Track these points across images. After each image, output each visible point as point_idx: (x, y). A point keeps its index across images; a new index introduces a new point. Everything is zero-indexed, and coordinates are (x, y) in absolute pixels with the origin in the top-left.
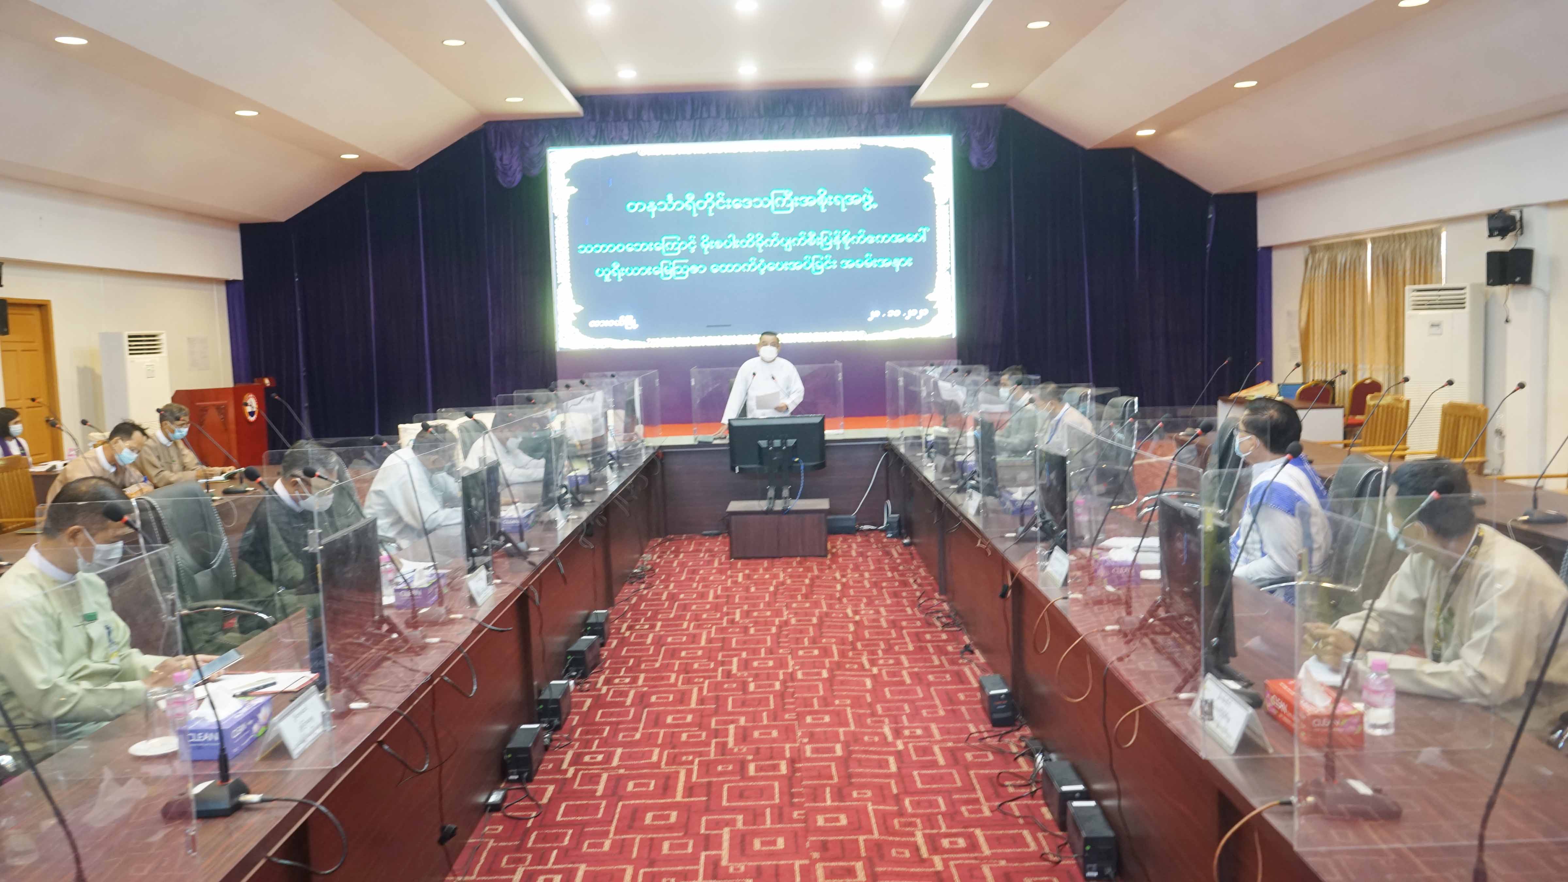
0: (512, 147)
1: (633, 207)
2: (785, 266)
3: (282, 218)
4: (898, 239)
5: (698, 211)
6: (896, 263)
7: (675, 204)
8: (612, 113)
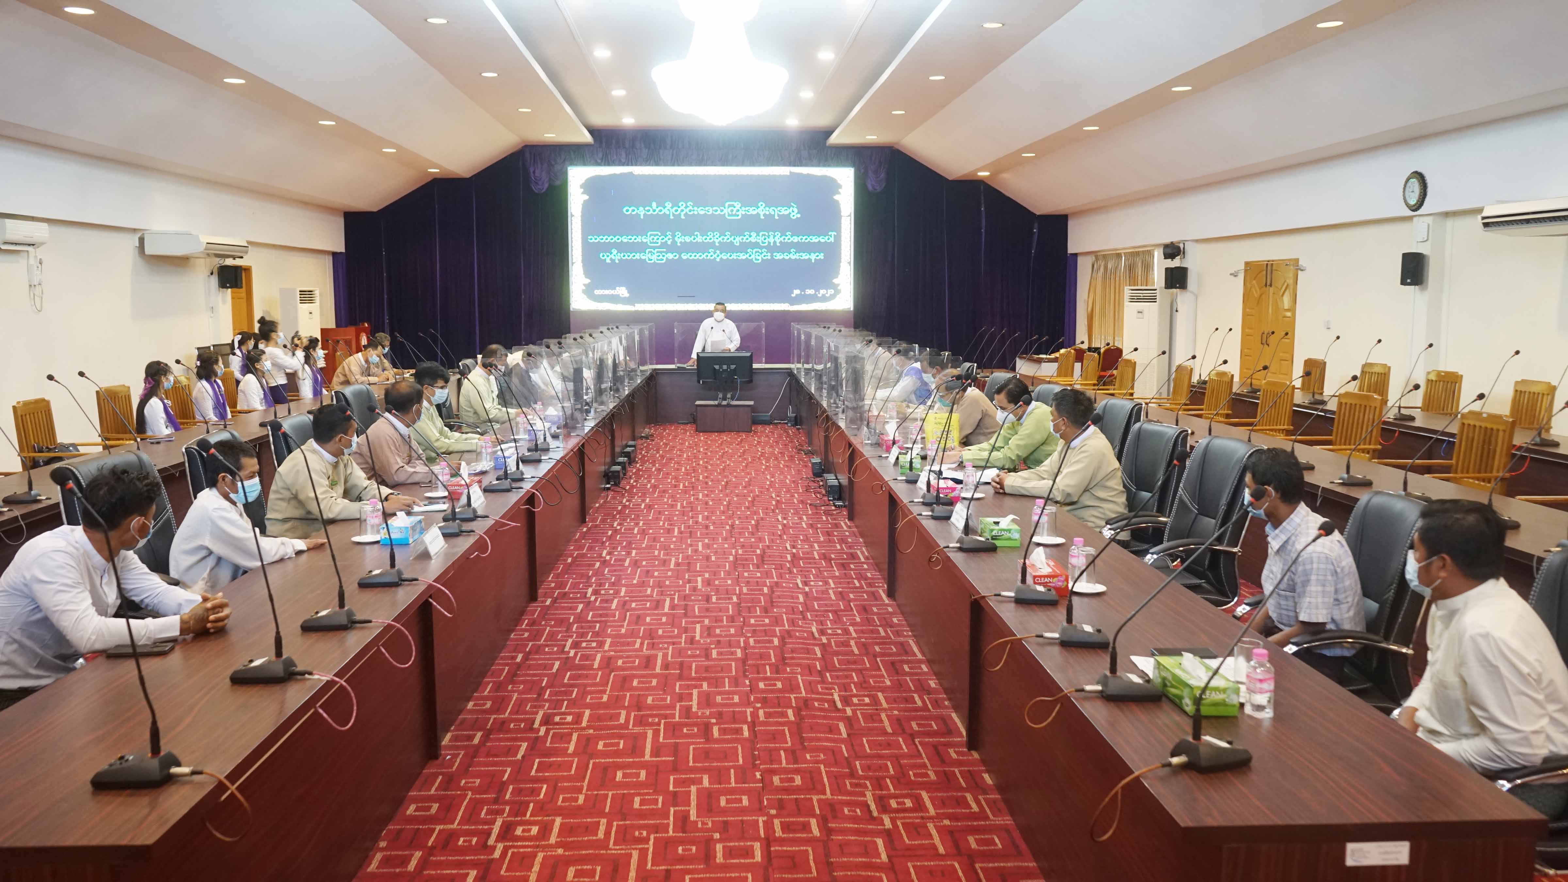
0: (542, 164)
1: (628, 210)
2: (734, 256)
3: (375, 210)
4: (815, 239)
5: (674, 215)
6: (813, 257)
7: (657, 210)
8: (614, 142)
